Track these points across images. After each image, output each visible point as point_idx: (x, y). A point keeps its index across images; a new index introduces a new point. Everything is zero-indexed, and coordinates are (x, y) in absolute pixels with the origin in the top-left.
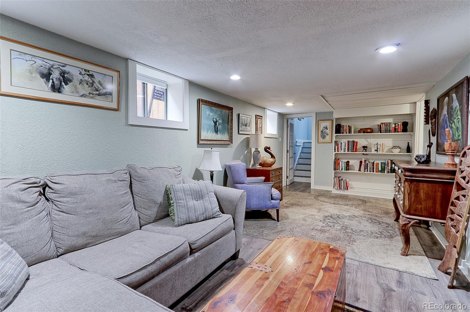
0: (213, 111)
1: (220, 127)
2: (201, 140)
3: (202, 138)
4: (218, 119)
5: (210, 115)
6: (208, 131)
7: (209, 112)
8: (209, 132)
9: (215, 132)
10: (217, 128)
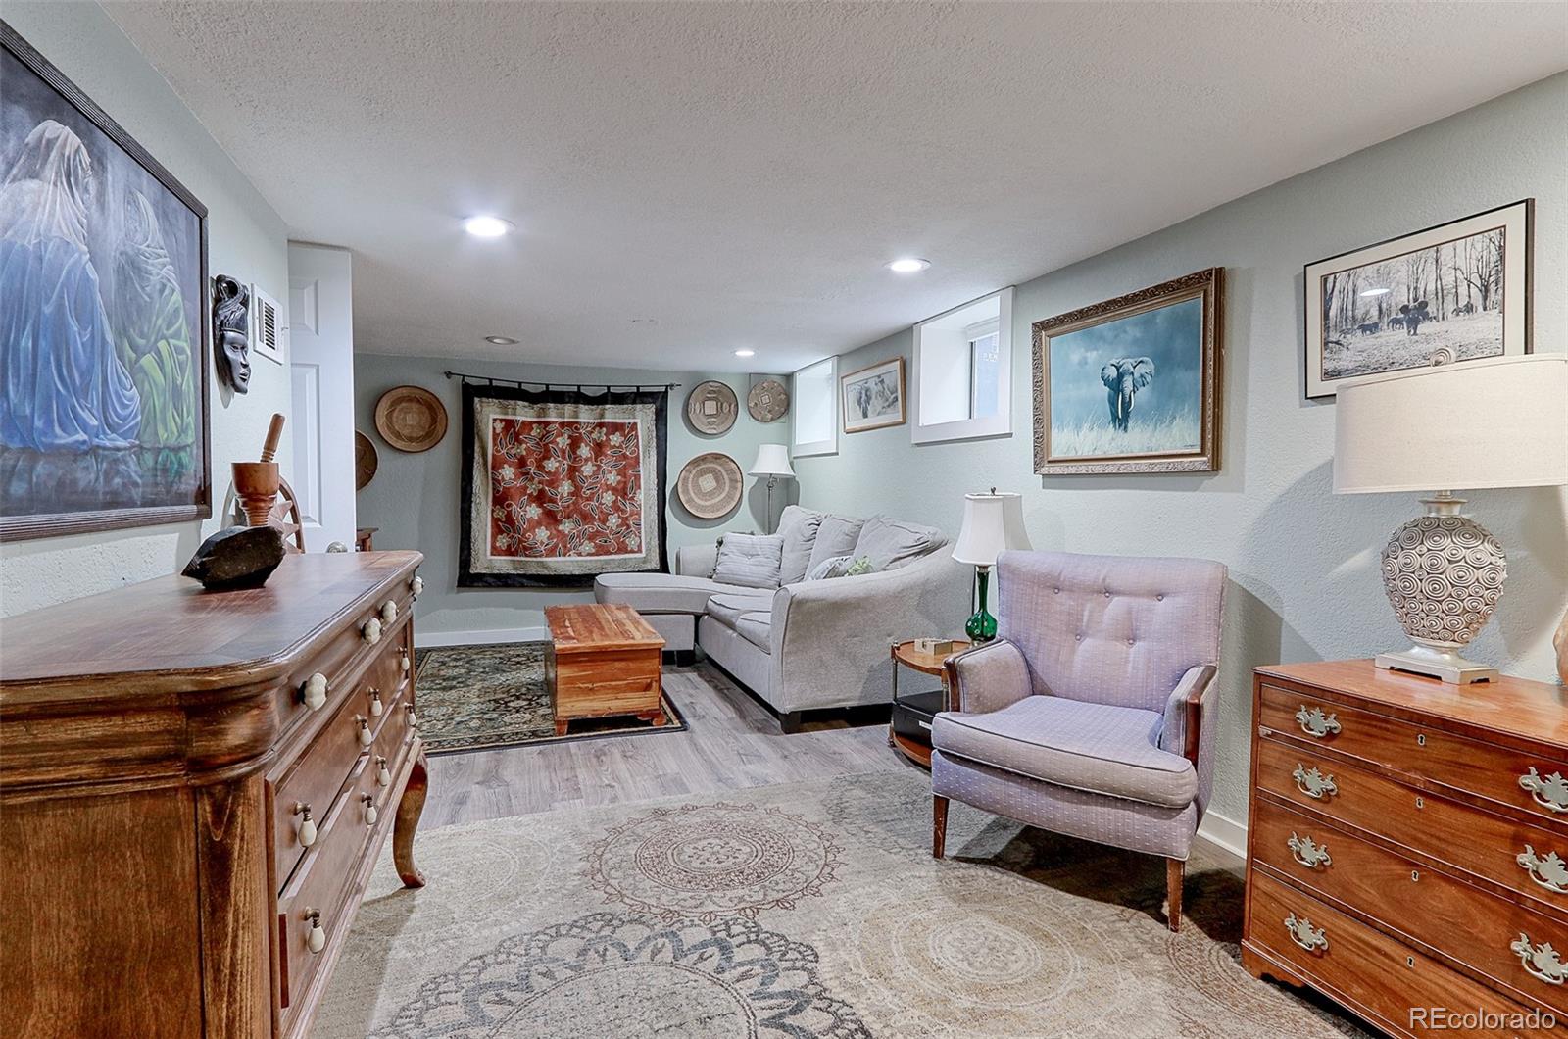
0: (1101, 338)
1: (1141, 397)
2: (1049, 462)
3: (1054, 456)
4: (1128, 364)
5: (1086, 363)
6: (1078, 427)
7: (1083, 350)
8: (1086, 426)
9: (1115, 422)
10: (1126, 405)
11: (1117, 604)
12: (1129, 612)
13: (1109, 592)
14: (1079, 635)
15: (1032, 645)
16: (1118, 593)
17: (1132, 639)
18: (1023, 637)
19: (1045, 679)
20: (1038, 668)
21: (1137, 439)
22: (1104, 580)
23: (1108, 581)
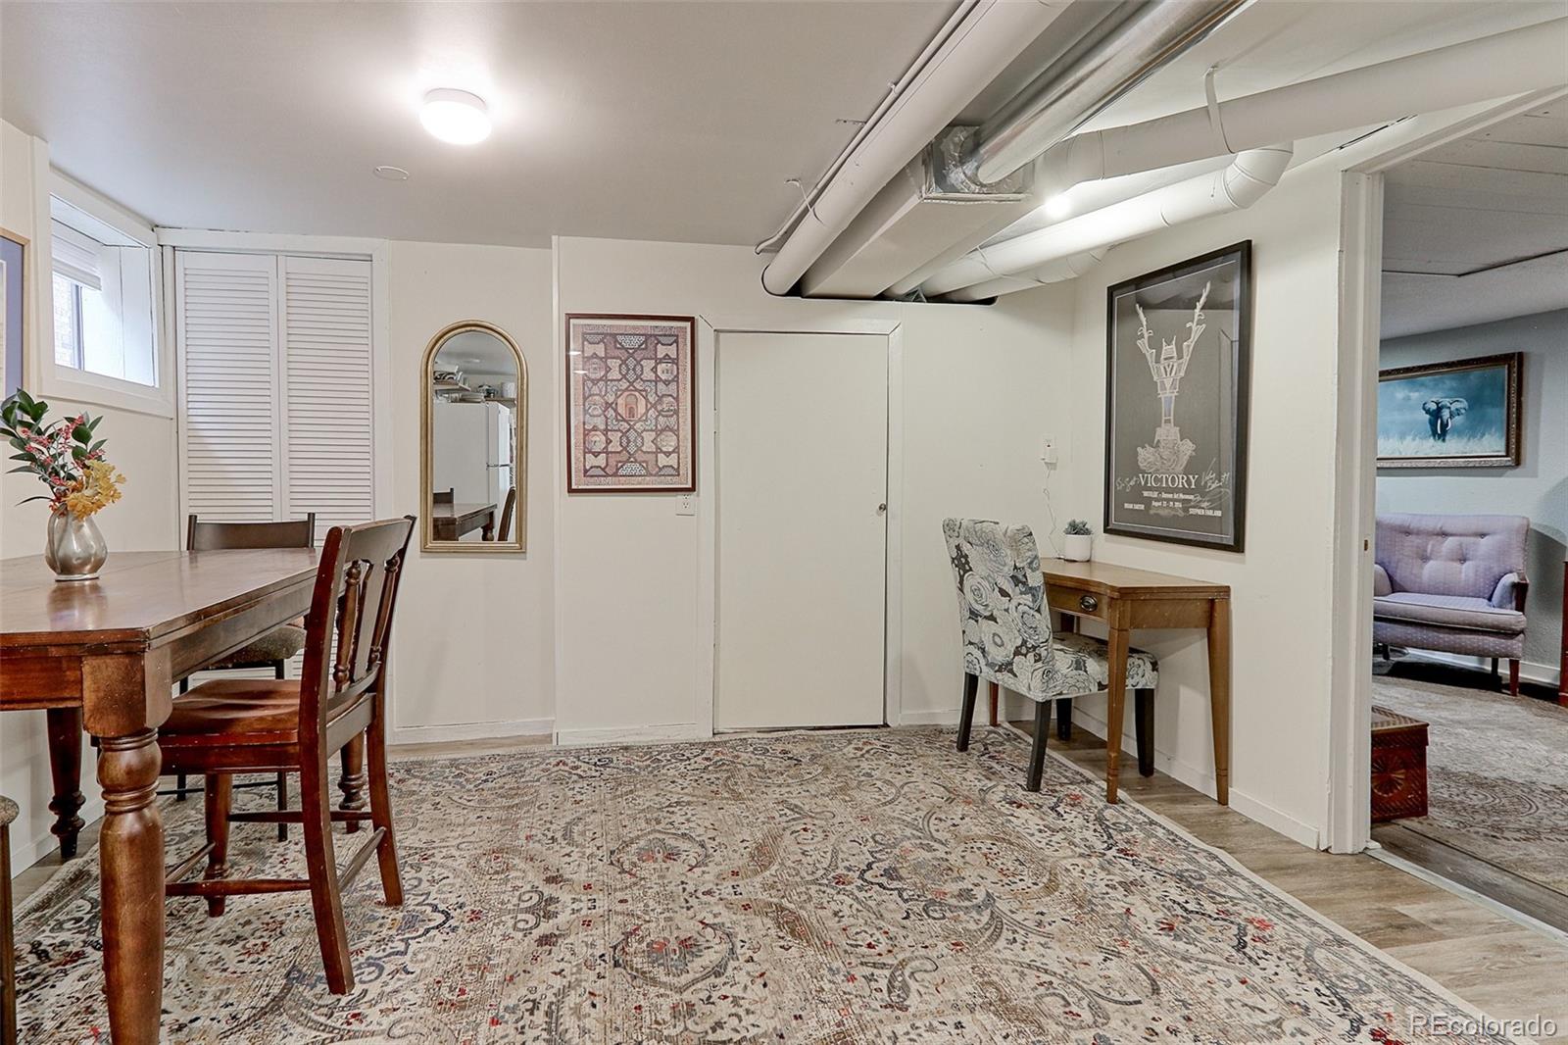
0: (1422, 385)
3: (1380, 456)
5: (1409, 399)
6: (1402, 438)
7: (1405, 391)
8: (1409, 438)
9: (1434, 436)
10: (1444, 426)
11: (1450, 542)
12: (1461, 545)
13: (1445, 534)
14: (1425, 559)
15: (1393, 565)
16: (1452, 535)
17: (1463, 560)
18: (1386, 560)
19: (1402, 583)
20: (1397, 578)
21: (1453, 446)
22: (1441, 528)
23: (1443, 529)
